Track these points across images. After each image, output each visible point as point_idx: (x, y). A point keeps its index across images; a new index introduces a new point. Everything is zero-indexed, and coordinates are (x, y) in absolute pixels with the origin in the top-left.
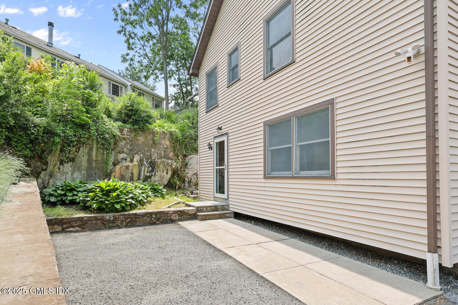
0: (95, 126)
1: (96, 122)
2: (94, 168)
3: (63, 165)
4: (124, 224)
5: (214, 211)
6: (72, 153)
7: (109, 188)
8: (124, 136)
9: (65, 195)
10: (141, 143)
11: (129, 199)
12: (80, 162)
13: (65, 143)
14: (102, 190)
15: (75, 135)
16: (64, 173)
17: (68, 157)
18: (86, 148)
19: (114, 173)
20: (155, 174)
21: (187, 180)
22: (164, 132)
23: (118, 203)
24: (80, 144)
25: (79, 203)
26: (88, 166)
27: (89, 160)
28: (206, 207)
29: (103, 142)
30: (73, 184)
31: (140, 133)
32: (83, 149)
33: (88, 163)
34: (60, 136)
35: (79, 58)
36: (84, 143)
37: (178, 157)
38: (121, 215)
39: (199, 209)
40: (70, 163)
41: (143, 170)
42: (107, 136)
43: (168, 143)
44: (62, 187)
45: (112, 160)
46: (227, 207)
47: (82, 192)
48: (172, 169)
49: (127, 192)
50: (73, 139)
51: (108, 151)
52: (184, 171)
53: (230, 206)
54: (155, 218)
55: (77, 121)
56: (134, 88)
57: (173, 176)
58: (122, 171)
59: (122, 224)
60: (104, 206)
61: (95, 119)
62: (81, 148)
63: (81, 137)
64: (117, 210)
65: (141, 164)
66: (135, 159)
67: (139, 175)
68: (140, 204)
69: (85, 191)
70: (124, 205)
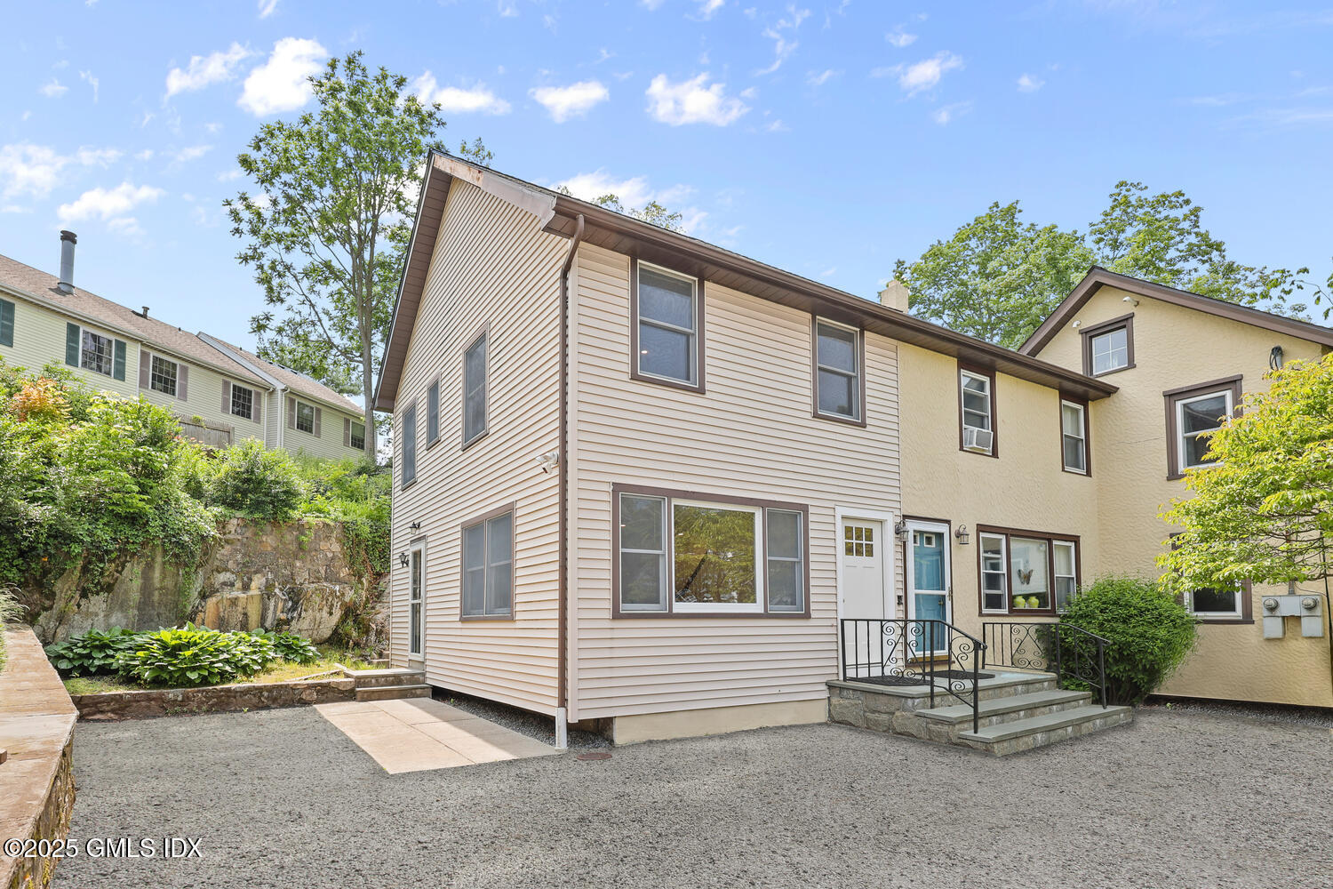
0: (161, 519)
1: (163, 509)
2: (156, 604)
3: (87, 598)
4: (204, 708)
5: (392, 684)
6: (107, 574)
7: (178, 642)
8: (229, 536)
9: (89, 656)
10: (269, 549)
11: (217, 662)
12: (126, 592)
13: (94, 555)
14: (164, 646)
15: (114, 539)
16: (88, 615)
17: (99, 583)
18: (138, 564)
19: (202, 614)
20: (300, 615)
21: (375, 628)
22: (328, 525)
23: (193, 669)
24: (126, 556)
25: (117, 671)
26: (142, 600)
27: (145, 587)
28: (377, 677)
29: (177, 551)
30: (106, 636)
31: (269, 528)
32: (133, 565)
33: (143, 594)
34: (82, 541)
35: (144, 316)
36: (134, 554)
37: (360, 577)
38: (199, 691)
39: (360, 681)
40: (103, 595)
41: (272, 608)
42: (186, 538)
43: (336, 547)
44: (83, 641)
45: (198, 584)
46: (421, 678)
47: (123, 650)
48: (344, 604)
49: (217, 650)
50: (111, 547)
51: (187, 569)
52: (373, 608)
53: (428, 675)
54: (268, 697)
55: (119, 510)
56: (293, 397)
57: (344, 619)
58: (221, 610)
59: (199, 707)
60: (165, 676)
61: (161, 503)
62: (128, 565)
63: (128, 542)
64: (191, 683)
65: (267, 593)
66: (253, 583)
67: (263, 618)
68: (245, 673)
69: (130, 649)
70: (206, 673)
